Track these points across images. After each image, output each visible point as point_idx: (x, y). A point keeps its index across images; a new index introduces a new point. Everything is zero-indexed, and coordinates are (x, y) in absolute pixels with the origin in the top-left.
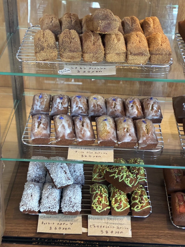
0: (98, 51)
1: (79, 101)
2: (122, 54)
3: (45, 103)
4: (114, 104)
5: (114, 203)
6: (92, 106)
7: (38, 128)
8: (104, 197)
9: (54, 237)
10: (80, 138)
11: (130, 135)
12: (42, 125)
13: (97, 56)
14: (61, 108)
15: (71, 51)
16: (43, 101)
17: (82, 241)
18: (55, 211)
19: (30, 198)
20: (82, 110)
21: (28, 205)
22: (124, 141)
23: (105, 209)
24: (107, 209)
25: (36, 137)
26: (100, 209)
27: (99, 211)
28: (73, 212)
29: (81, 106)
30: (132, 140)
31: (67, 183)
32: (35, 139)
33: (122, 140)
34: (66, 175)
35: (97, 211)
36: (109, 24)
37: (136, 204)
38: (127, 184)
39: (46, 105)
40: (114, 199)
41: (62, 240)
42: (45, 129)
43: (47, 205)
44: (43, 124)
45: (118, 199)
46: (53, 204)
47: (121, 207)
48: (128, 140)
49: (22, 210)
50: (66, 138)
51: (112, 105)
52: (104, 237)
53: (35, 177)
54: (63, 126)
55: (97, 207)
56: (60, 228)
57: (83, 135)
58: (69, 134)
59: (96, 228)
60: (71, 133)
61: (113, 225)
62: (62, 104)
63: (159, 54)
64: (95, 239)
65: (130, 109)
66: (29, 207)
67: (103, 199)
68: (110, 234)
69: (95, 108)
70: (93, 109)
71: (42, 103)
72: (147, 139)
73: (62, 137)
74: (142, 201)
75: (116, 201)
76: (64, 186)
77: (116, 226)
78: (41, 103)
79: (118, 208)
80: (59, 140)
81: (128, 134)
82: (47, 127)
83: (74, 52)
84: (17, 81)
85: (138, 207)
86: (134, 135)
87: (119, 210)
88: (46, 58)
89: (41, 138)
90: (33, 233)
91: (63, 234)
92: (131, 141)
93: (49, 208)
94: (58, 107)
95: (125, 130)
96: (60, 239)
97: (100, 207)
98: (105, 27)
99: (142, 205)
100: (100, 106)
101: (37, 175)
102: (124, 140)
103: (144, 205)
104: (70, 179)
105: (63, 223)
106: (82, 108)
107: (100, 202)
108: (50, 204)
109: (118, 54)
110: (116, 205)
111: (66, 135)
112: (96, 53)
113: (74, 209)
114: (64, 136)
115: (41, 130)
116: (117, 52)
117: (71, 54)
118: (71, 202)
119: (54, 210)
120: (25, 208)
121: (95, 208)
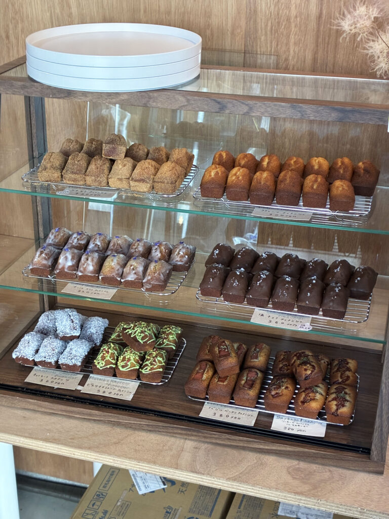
0: (100, 175)
1: (98, 239)
2: (125, 180)
3: (59, 237)
4: (136, 244)
5: (120, 361)
6: (112, 244)
7: (39, 257)
8: (110, 354)
9: (42, 389)
10: (81, 272)
11: (135, 273)
12: (43, 255)
13: (99, 180)
14: (75, 244)
15: (73, 173)
16: (58, 235)
17: (72, 397)
18: (51, 362)
19: (26, 344)
20: (99, 248)
21: (22, 352)
22: (127, 279)
23: (108, 367)
24: (110, 367)
25: (34, 267)
26: (102, 366)
27: (101, 367)
28: (70, 365)
29: (99, 244)
30: (137, 279)
31: (72, 333)
32: (33, 268)
33: (125, 278)
34: (72, 324)
35: (98, 367)
36: (114, 148)
37: (147, 365)
38: (138, 339)
39: (60, 239)
40: (122, 357)
41: (50, 393)
42: (46, 259)
43: (43, 354)
44: (46, 254)
45: (127, 357)
46: (50, 354)
47: (127, 366)
48: (132, 278)
49: (14, 356)
50: (66, 270)
51: (134, 246)
52: (99, 396)
53: (43, 328)
54: (66, 258)
55: (98, 363)
56: (52, 382)
57: (85, 269)
58: (69, 267)
59: (94, 387)
60: (73, 266)
61: (114, 387)
62: (78, 239)
63: (161, 182)
64: (88, 397)
65: (154, 251)
66: (23, 354)
67: (109, 355)
68: (106, 395)
69: (114, 247)
70: (112, 248)
71: (57, 237)
72: (151, 279)
73: (62, 268)
74: (154, 363)
75: (124, 360)
76: (67, 335)
77: (117, 388)
78: (55, 236)
79: (123, 367)
80: (58, 271)
81: (134, 272)
82: (49, 258)
83: (75, 173)
84: (39, 214)
85: (146, 369)
86: (141, 274)
87: (124, 370)
88: (48, 179)
89: (39, 268)
90: (21, 383)
91: (54, 387)
92: (135, 279)
93: (45, 358)
94: (73, 242)
95: (132, 267)
96: (48, 393)
97: (102, 364)
98: (110, 151)
99: (152, 367)
100: (120, 245)
101: (46, 327)
102: (127, 277)
103: (154, 367)
104: (76, 330)
105: (58, 378)
106: (99, 245)
107: (103, 358)
108: (46, 354)
109: (120, 180)
110: (123, 364)
111: (66, 267)
112: (98, 177)
113: (72, 362)
114: (63, 268)
115: (42, 259)
116: (120, 177)
117: (73, 176)
118: (71, 354)
119: (49, 361)
120: (18, 354)
121: (96, 364)
